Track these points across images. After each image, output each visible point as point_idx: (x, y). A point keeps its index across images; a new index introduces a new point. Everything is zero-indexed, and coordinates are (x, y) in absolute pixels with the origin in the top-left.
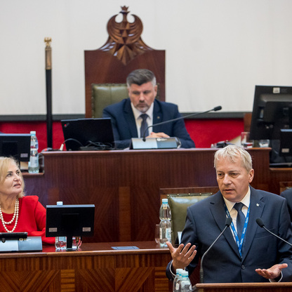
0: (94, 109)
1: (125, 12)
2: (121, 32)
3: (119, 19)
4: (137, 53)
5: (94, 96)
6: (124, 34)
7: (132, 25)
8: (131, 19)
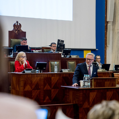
0: (11, 45)
1: (17, 22)
2: (17, 27)
3: (16, 24)
4: (20, 32)
5: (11, 42)
6: (17, 28)
7: (19, 26)
8: (19, 24)
